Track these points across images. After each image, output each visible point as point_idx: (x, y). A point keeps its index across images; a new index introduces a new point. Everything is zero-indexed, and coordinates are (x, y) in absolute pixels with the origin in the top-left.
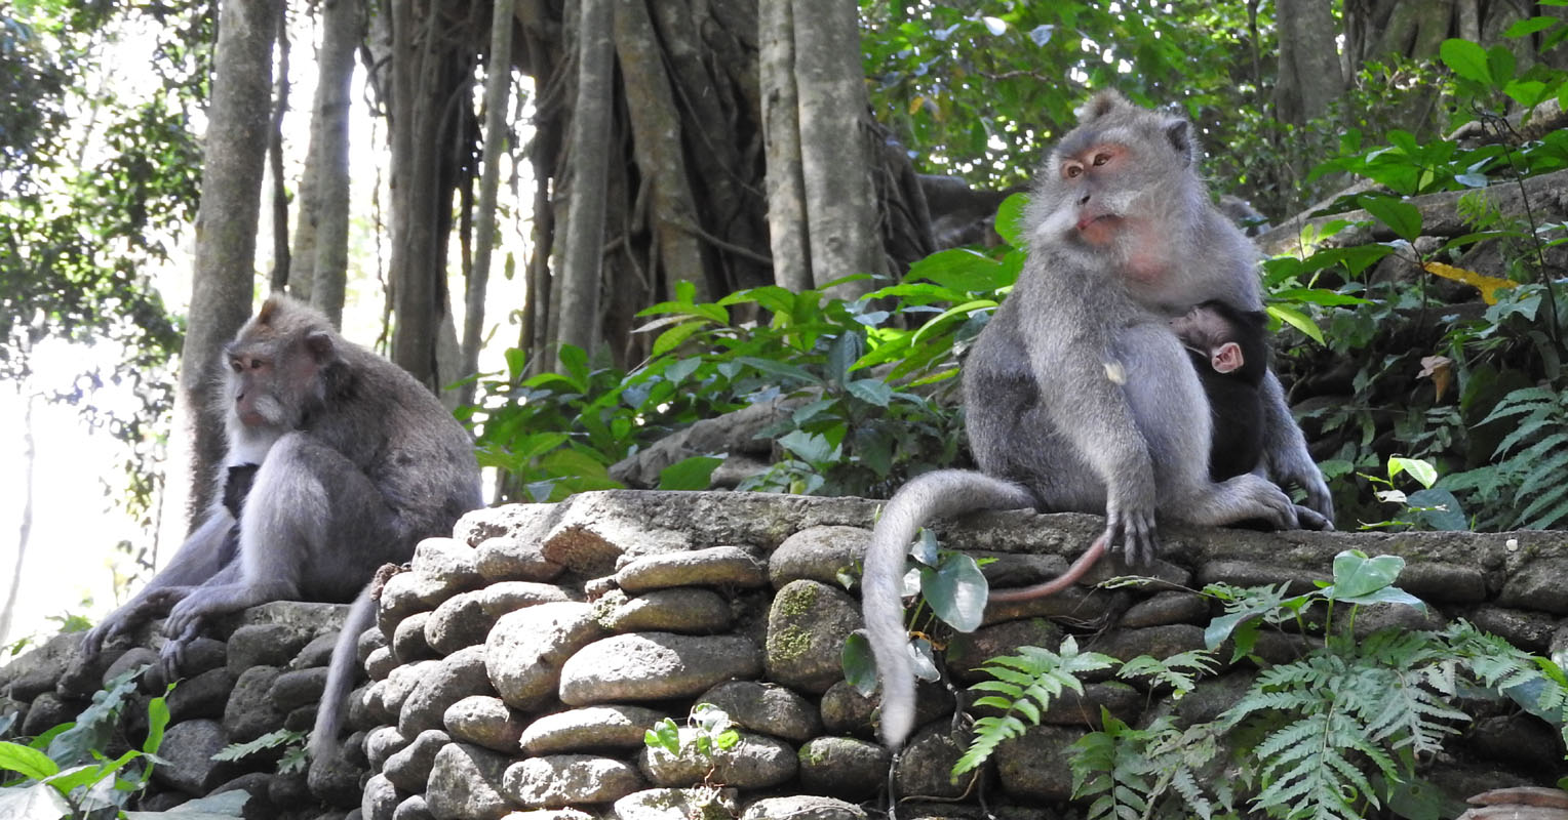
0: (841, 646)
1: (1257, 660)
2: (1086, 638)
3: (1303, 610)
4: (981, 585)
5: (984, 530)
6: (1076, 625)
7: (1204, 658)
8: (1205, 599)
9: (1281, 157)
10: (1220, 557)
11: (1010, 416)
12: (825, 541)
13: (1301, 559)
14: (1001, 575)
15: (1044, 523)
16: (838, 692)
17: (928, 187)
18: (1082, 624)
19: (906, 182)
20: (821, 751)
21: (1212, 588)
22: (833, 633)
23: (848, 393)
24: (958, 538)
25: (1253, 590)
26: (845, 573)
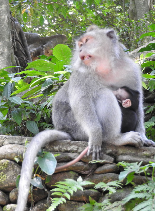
0: (15, 178)
1: (133, 183)
2: (85, 177)
3: (146, 170)
4: (54, 161)
5: (56, 146)
6: (82, 173)
7: (119, 183)
8: (118, 166)
9: (130, 29)
10: (122, 154)
11: (64, 113)
12: (11, 149)
13: (145, 155)
14: (61, 159)
15: (73, 144)
16: (14, 191)
17: (27, 36)
18: (83, 172)
19: (21, 34)
20: (9, 208)
21: (120, 163)
22: (13, 175)
23: (9, 100)
24: (48, 148)
25: (132, 164)
26: (17, 158)
